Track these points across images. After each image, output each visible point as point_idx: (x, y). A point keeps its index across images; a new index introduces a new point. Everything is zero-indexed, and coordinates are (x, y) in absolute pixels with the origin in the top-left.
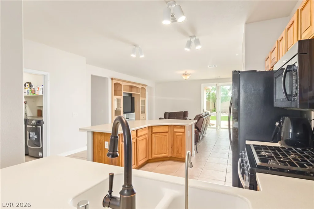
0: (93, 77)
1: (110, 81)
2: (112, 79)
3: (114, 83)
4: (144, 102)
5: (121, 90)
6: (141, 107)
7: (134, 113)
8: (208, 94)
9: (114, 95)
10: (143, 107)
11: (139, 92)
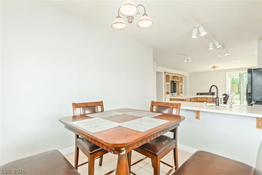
0: (157, 72)
1: (164, 74)
2: (165, 73)
3: (166, 75)
4: (182, 86)
5: (169, 79)
6: (180, 89)
7: (176, 93)
8: (232, 80)
9: (166, 82)
10: (182, 89)
11: (179, 80)
